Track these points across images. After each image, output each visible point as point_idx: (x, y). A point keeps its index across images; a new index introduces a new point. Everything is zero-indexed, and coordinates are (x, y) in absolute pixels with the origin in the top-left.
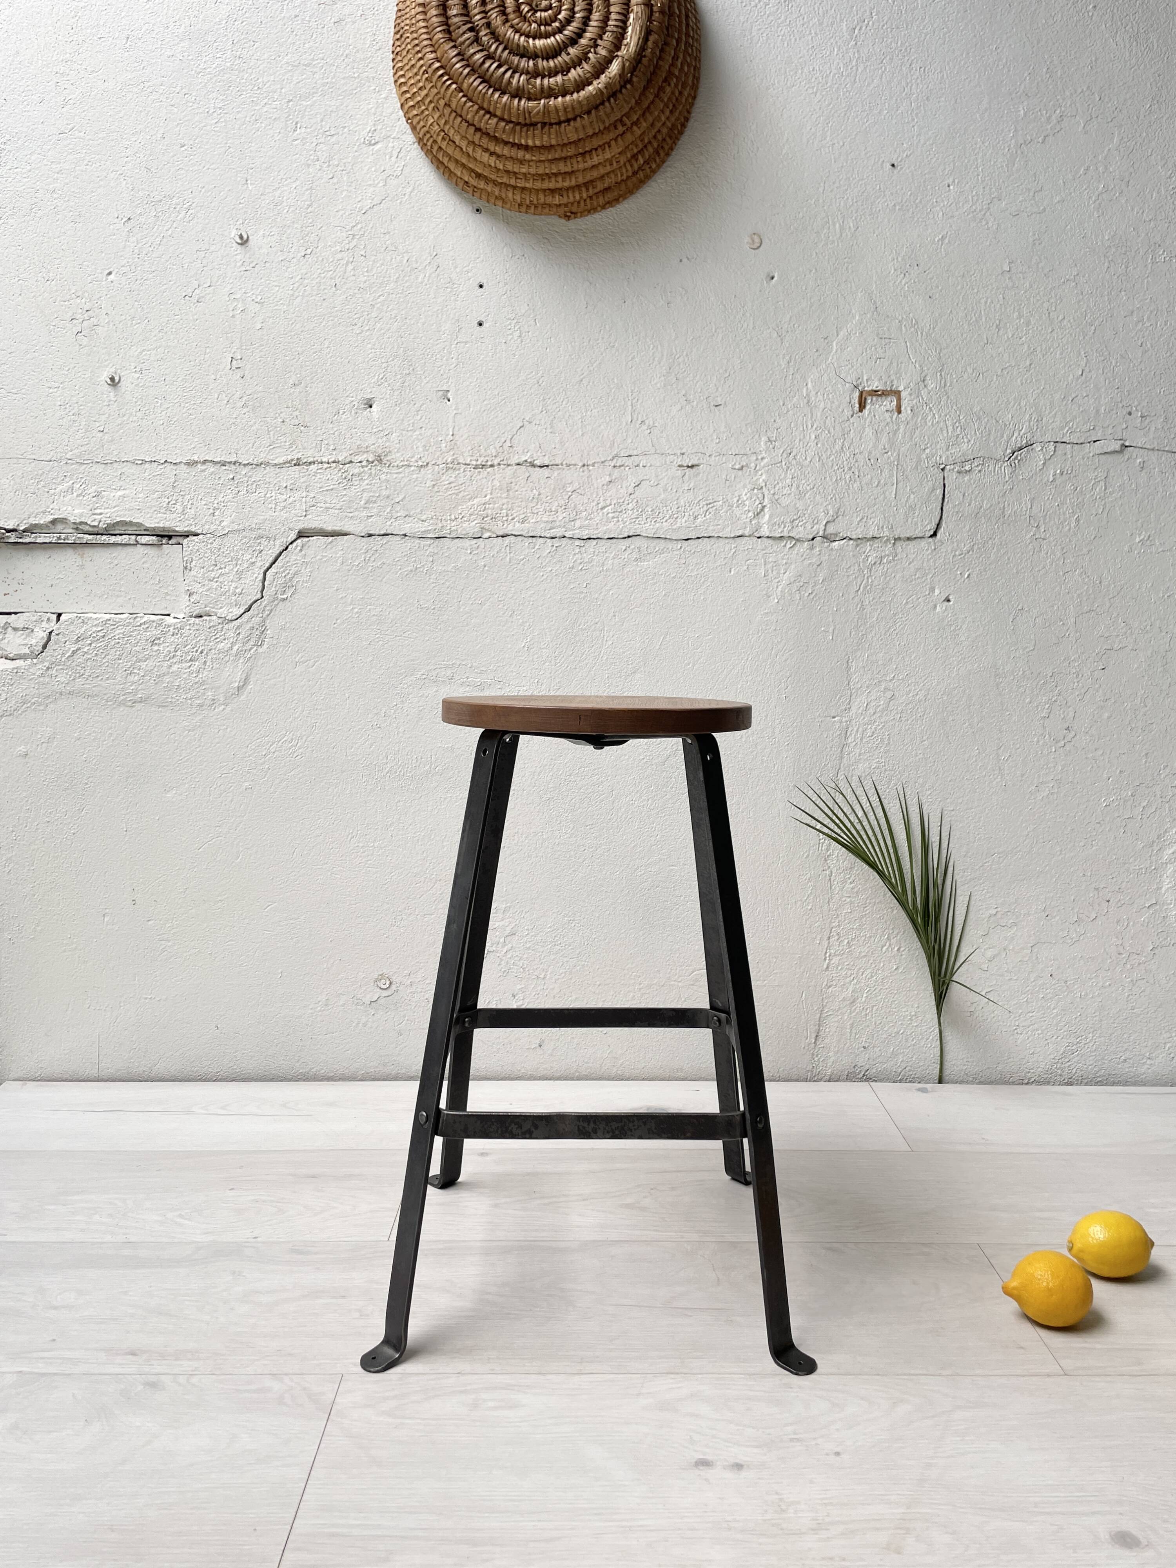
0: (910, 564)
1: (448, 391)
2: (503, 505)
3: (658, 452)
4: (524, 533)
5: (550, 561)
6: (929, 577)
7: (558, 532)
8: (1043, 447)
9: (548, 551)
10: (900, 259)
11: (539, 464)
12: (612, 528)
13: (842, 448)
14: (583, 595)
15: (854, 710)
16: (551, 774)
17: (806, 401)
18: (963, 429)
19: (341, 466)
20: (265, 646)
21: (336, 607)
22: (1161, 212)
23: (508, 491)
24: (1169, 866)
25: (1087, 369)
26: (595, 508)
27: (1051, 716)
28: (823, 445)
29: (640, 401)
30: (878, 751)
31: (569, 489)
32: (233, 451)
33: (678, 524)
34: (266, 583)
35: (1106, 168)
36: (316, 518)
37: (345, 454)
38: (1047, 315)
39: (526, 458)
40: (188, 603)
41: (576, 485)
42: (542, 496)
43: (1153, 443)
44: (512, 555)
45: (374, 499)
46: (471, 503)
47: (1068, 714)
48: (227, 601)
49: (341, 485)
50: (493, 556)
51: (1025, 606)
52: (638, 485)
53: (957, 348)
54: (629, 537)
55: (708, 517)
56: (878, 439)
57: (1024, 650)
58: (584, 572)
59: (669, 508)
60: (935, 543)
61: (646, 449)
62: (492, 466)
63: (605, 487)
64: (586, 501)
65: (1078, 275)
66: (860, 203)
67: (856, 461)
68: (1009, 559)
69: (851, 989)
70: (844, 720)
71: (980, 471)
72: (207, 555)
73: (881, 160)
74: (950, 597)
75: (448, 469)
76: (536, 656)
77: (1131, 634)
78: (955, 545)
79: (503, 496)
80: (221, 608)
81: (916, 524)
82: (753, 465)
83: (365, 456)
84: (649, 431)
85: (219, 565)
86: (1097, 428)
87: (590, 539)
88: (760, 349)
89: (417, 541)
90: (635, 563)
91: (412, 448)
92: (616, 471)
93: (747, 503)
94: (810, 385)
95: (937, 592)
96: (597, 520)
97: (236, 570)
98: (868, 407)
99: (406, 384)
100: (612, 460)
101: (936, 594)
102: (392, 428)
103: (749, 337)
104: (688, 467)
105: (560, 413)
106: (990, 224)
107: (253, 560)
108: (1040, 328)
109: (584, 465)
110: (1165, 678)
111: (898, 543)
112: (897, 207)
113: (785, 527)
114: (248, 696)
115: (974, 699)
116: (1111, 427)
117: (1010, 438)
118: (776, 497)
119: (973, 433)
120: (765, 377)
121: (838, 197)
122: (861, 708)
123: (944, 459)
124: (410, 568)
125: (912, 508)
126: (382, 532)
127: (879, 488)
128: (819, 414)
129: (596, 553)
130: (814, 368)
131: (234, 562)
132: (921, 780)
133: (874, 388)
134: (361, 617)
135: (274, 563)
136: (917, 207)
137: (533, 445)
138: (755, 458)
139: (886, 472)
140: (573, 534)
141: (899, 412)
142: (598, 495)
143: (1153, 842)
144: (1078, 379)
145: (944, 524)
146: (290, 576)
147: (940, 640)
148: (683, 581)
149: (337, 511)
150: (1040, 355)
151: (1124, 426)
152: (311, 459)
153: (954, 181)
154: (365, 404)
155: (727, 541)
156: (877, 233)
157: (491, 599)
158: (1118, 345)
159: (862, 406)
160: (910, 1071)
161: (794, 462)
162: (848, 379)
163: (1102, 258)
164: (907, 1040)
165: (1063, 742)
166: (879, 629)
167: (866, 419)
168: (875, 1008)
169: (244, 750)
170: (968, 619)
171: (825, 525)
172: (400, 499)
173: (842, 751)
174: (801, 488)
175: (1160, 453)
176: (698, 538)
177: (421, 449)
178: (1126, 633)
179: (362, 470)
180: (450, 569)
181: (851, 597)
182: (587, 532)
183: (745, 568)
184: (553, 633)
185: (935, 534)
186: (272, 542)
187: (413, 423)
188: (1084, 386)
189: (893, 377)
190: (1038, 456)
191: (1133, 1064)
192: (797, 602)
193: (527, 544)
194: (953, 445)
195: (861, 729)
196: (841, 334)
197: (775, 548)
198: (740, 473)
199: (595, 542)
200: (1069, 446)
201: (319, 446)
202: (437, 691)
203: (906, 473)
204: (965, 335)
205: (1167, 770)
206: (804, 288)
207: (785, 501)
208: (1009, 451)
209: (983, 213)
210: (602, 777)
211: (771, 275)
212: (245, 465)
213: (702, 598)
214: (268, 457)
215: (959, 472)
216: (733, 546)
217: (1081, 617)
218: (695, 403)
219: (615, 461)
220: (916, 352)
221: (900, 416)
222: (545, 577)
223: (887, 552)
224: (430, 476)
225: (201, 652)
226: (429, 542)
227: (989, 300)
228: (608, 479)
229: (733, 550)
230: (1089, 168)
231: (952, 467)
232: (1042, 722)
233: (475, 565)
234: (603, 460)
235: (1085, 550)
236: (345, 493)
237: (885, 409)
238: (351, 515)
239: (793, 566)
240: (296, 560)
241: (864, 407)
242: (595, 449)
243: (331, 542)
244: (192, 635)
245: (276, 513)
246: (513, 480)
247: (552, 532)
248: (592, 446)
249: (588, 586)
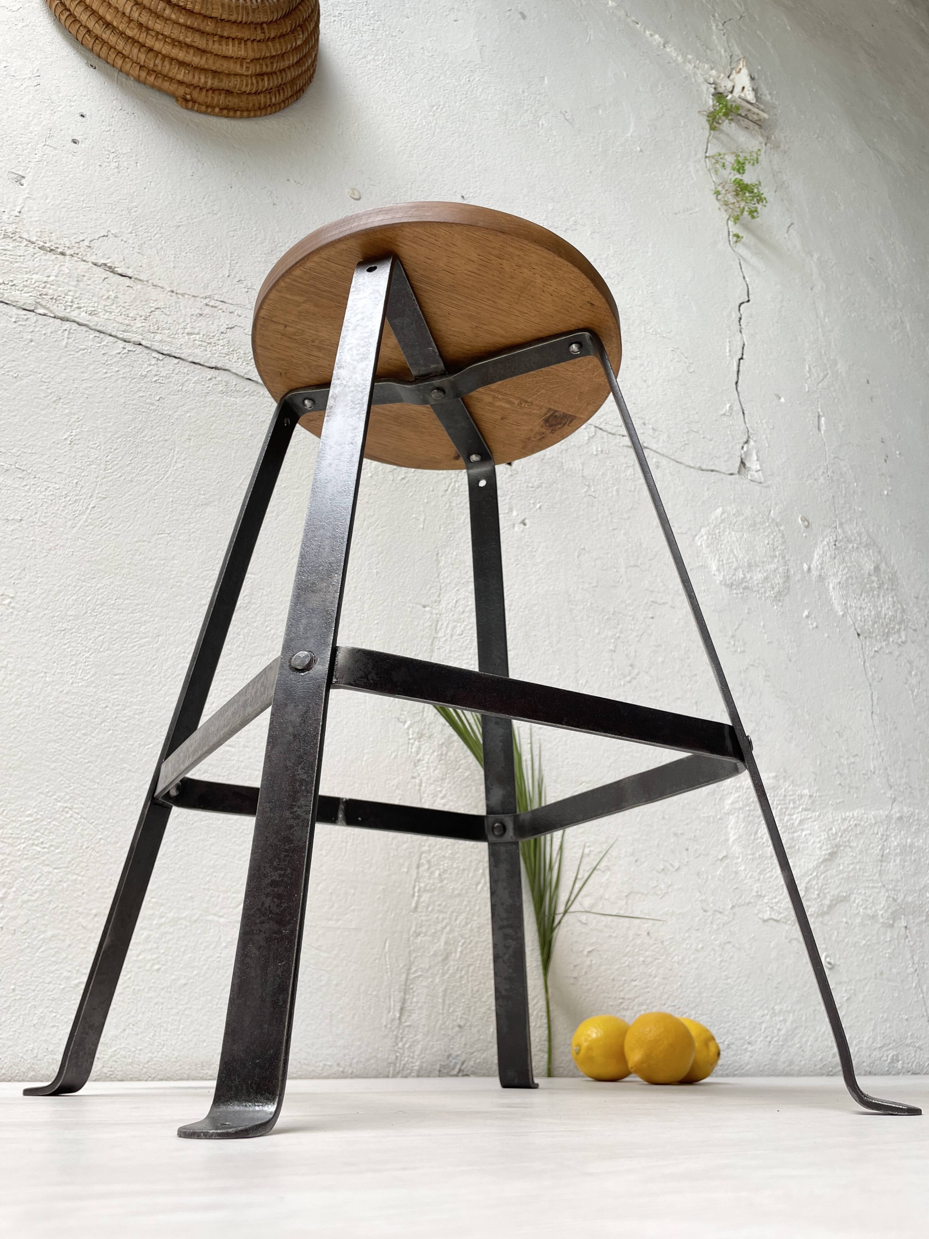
1: (24, 177)
2: (70, 291)
4: (91, 324)
5: (118, 362)
7: (134, 338)
9: (118, 351)
11: (120, 272)
12: (197, 354)
14: (154, 407)
15: (443, 604)
16: (74, 597)
23: (78, 281)
26: (180, 331)
29: (239, 263)
31: (152, 305)
39: (106, 262)
41: (161, 304)
42: (119, 300)
44: (70, 341)
46: (28, 276)
47: (630, 652)
50: (45, 334)
52: (231, 328)
54: (216, 368)
57: (589, 585)
58: (158, 385)
60: (511, 470)
61: (242, 302)
62: (63, 254)
63: (194, 317)
64: (171, 321)
68: (570, 504)
70: (434, 612)
73: (454, 190)
74: (525, 519)
76: (81, 454)
78: (525, 475)
79: (71, 283)
84: (246, 289)
87: (170, 355)
90: (220, 395)
92: (208, 308)
96: (182, 342)
100: (204, 298)
101: (514, 515)
109: (173, 292)
122: (451, 604)
129: (176, 371)
137: (117, 255)
140: (151, 345)
142: (185, 321)
147: (519, 555)
157: (31, 377)
165: (629, 678)
170: (542, 545)
173: (432, 644)
175: (668, 459)
178: (664, 591)
181: (438, 493)
182: (168, 348)
184: (109, 435)
192: (387, 483)
193: (91, 336)
195: (450, 626)
199: (176, 361)
200: (605, 433)
210: (147, 615)
217: (629, 569)
219: (207, 300)
222: (108, 375)
228: (198, 311)
232: (610, 654)
233: (18, 336)
234: (195, 295)
242: (186, 283)
246: (86, 274)
247: (126, 335)
248: (183, 279)
249: (161, 400)
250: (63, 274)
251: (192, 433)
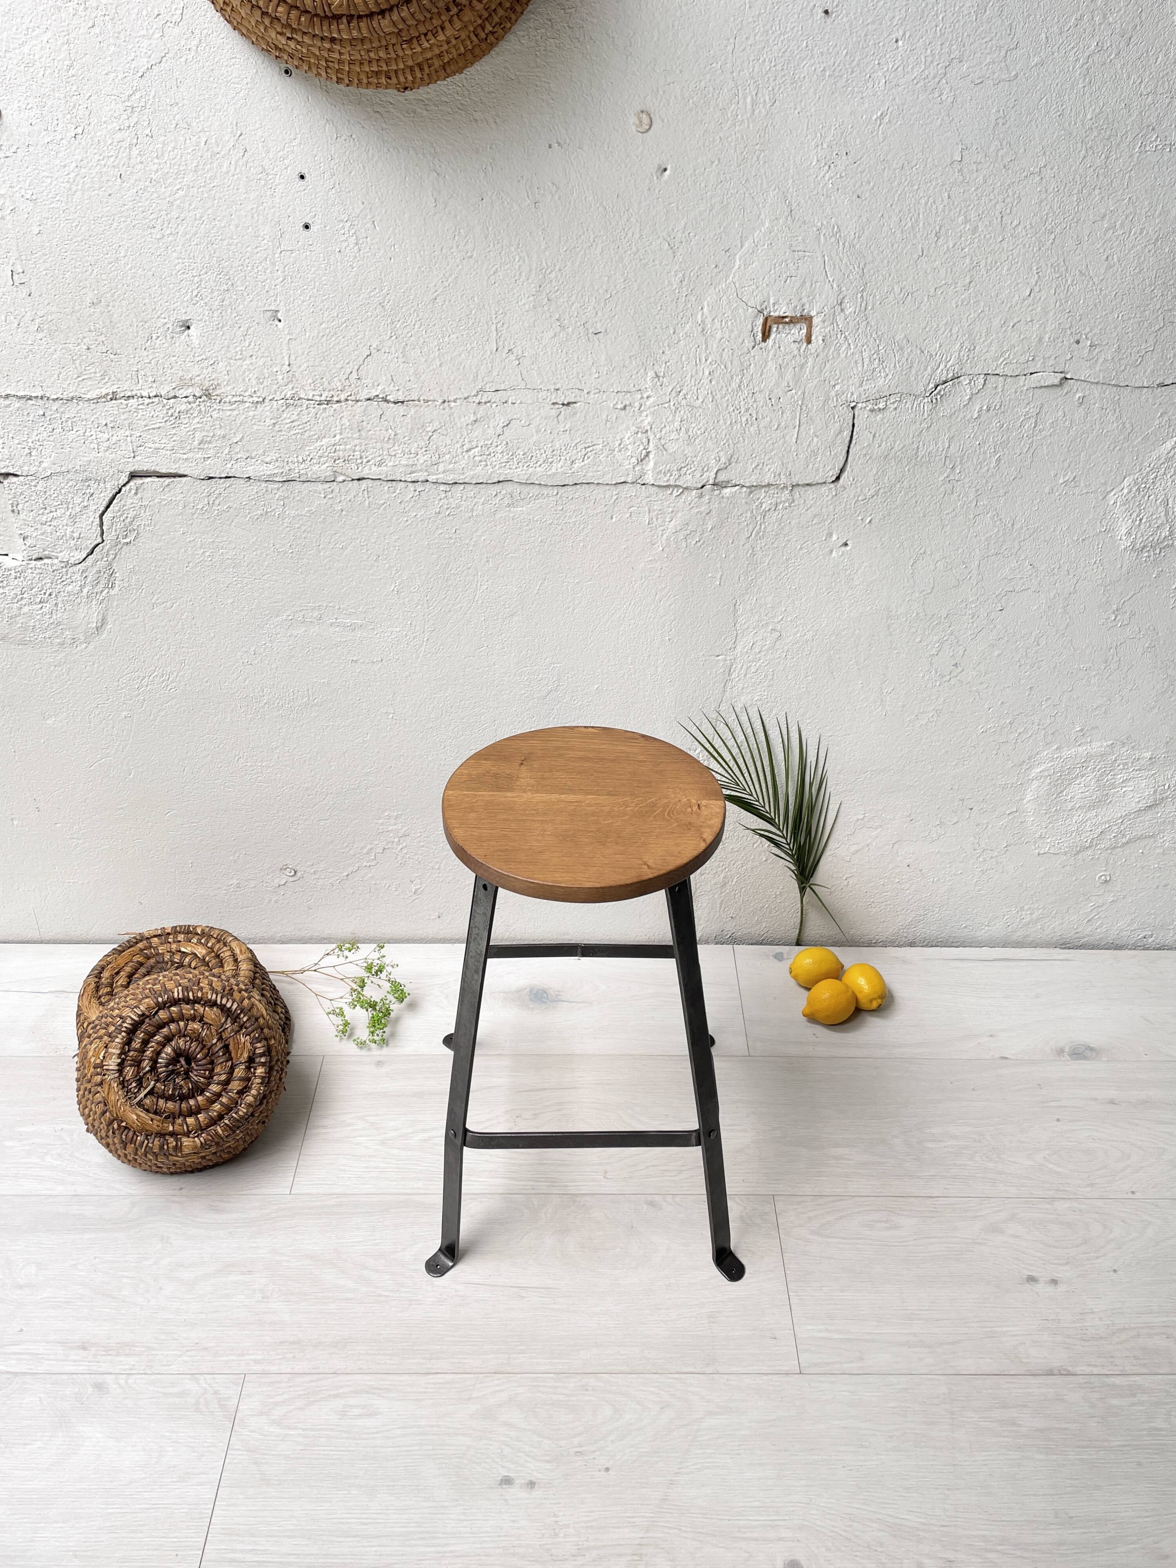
0: (807, 510)
1: (278, 311)
2: (356, 446)
3: (528, 387)
4: (382, 477)
5: (413, 506)
6: (826, 523)
7: (421, 476)
8: (970, 380)
9: (411, 496)
10: (825, 146)
11: (392, 400)
12: (480, 472)
13: (739, 386)
14: (453, 541)
15: (739, 649)
16: (432, 706)
17: (700, 329)
18: (881, 361)
19: (165, 401)
20: (117, 589)
21: (186, 551)
22: (1163, 83)
23: (359, 431)
24: (1035, 782)
25: (1037, 289)
26: (460, 451)
27: (940, 654)
28: (718, 382)
29: (506, 325)
30: (761, 685)
31: (429, 429)
32: (37, 383)
33: (554, 470)
34: (104, 528)
35: (1105, 17)
36: (146, 460)
37: (168, 388)
38: (999, 219)
39: (377, 394)
40: (24, 547)
41: (436, 425)
42: (398, 436)
43: (1099, 377)
44: (371, 499)
45: (208, 439)
46: (319, 443)
47: (958, 652)
48: (66, 545)
49: (168, 423)
50: (350, 501)
51: (928, 550)
52: (507, 425)
53: (885, 262)
54: (499, 482)
55: (586, 462)
56: (781, 376)
57: (921, 593)
58: (451, 518)
59: (542, 451)
60: (836, 490)
61: (515, 383)
62: (338, 402)
63: (470, 427)
64: (449, 442)
65: (1045, 166)
66: (779, 67)
67: (755, 401)
68: (916, 502)
69: (722, 876)
70: (728, 658)
71: (895, 409)
72: (32, 498)
73: (812, 4)
74: (848, 543)
75: (288, 406)
76: (407, 599)
77: (1036, 576)
78: (859, 490)
79: (354, 436)
80: (61, 552)
81: (818, 470)
82: (637, 404)
83: (190, 390)
84: (518, 363)
85: (48, 508)
86: (1037, 359)
87: (456, 483)
88: (647, 264)
89: (264, 485)
90: (507, 509)
91: (244, 380)
92: (483, 407)
93: (630, 447)
94: (705, 310)
95: (835, 537)
96: (463, 463)
97: (68, 514)
98: (773, 336)
99: (226, 303)
100: (476, 396)
101: (833, 539)
102: (217, 357)
103: (634, 249)
104: (563, 404)
105: (413, 338)
106: (944, 97)
107: (86, 504)
108: (988, 237)
109: (444, 402)
110: (1064, 619)
111: (796, 490)
112: (828, 73)
113: (671, 475)
114: (108, 635)
115: (863, 639)
116: (1053, 358)
117: (934, 371)
118: (663, 442)
119: (892, 366)
120: (653, 299)
121: (752, 58)
122: (747, 648)
123: (855, 396)
124: (259, 512)
125: (815, 453)
126: (223, 476)
127: (779, 431)
128: (715, 346)
129: (464, 498)
130: (712, 287)
131: (65, 506)
132: (802, 711)
133: (782, 314)
134: (214, 560)
135: (108, 507)
136: (853, 72)
137: (384, 378)
138: (639, 396)
139: (788, 413)
140: (437, 479)
141: (809, 341)
142: (462, 435)
143: (1024, 762)
144: (1024, 300)
145: (848, 468)
146: (129, 520)
147: (833, 584)
148: (560, 527)
149: (168, 452)
150: (983, 271)
151: (1069, 356)
152: (129, 394)
153: (904, 34)
154: (181, 326)
155: (608, 487)
156: (799, 109)
157: (353, 544)
158: (1078, 258)
159: (766, 335)
160: (771, 933)
161: (684, 402)
162: (752, 303)
163: (1079, 145)
164: (770, 912)
165: (949, 677)
166: (770, 574)
167: (769, 352)
168: (743, 889)
169: (116, 684)
170: (866, 564)
171: (716, 474)
172: (238, 439)
173: (725, 686)
174: (690, 433)
175: (1104, 387)
176: (576, 484)
177: (254, 382)
178: (1030, 575)
179: (189, 406)
180: (303, 513)
181: (741, 543)
182: (452, 476)
183: (628, 515)
184: (424, 577)
185: (838, 478)
186: (102, 485)
187: (241, 351)
188: (1030, 308)
189: (805, 300)
190: (965, 389)
191: (973, 930)
192: (683, 550)
193: (386, 488)
194: (867, 380)
195: (745, 667)
196: (746, 245)
197: (660, 496)
198: (623, 412)
199: (462, 487)
200: (1001, 379)
201: (135, 377)
202: (306, 631)
203: (811, 414)
204: (896, 246)
205: (1049, 702)
206: (703, 185)
207: (672, 447)
208: (932, 385)
209: (937, 80)
210: (483, 709)
211: (664, 167)
212: (54, 400)
213: (582, 544)
214: (79, 390)
215: (872, 411)
216: (615, 493)
217: (986, 560)
218: (570, 329)
219: (479, 396)
220: (834, 268)
221: (809, 346)
222: (409, 522)
223: (783, 499)
224: (268, 413)
225: (50, 595)
226: (276, 486)
227: (931, 200)
228: (473, 418)
229: (615, 497)
230: (1082, 16)
231: (864, 405)
232: (930, 659)
233: (331, 510)
234: (466, 395)
235: (1002, 492)
236: (174, 431)
237: (793, 339)
238: (185, 456)
239: (679, 515)
240: (132, 503)
241: (769, 336)
242: (456, 382)
243: (168, 485)
244: (37, 579)
245: (100, 454)
246: (364, 418)
247: (414, 477)
248: (452, 378)
249: (458, 532)
250: (345, 428)
251: (489, 555)
